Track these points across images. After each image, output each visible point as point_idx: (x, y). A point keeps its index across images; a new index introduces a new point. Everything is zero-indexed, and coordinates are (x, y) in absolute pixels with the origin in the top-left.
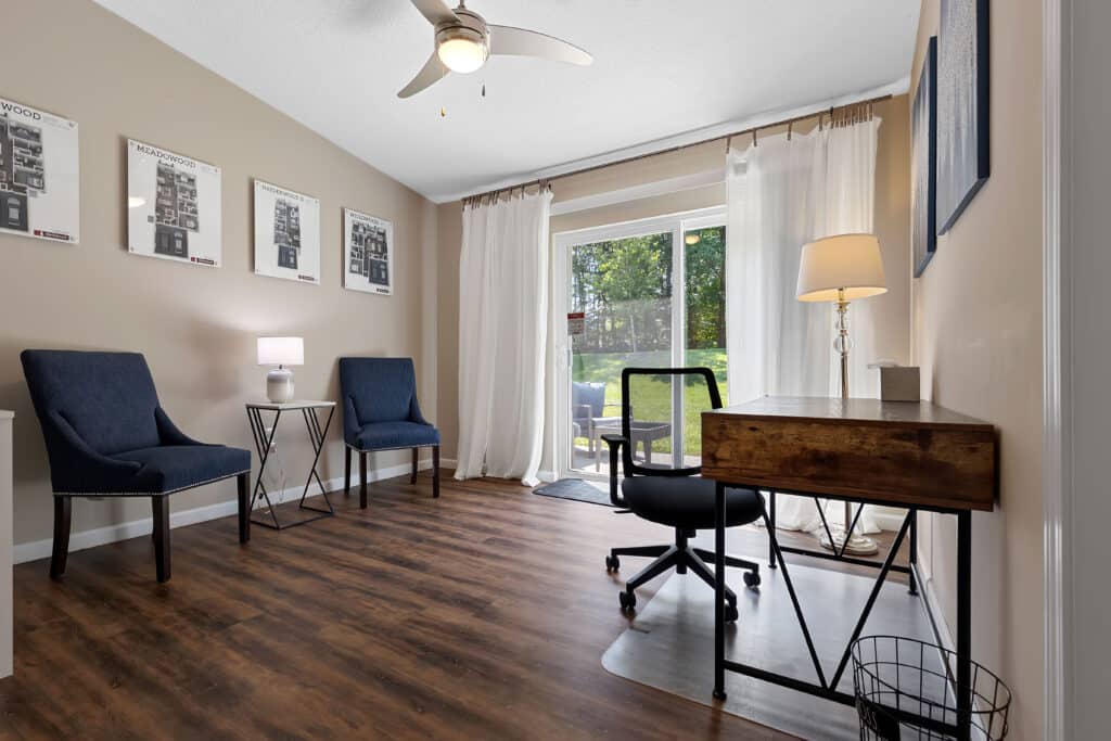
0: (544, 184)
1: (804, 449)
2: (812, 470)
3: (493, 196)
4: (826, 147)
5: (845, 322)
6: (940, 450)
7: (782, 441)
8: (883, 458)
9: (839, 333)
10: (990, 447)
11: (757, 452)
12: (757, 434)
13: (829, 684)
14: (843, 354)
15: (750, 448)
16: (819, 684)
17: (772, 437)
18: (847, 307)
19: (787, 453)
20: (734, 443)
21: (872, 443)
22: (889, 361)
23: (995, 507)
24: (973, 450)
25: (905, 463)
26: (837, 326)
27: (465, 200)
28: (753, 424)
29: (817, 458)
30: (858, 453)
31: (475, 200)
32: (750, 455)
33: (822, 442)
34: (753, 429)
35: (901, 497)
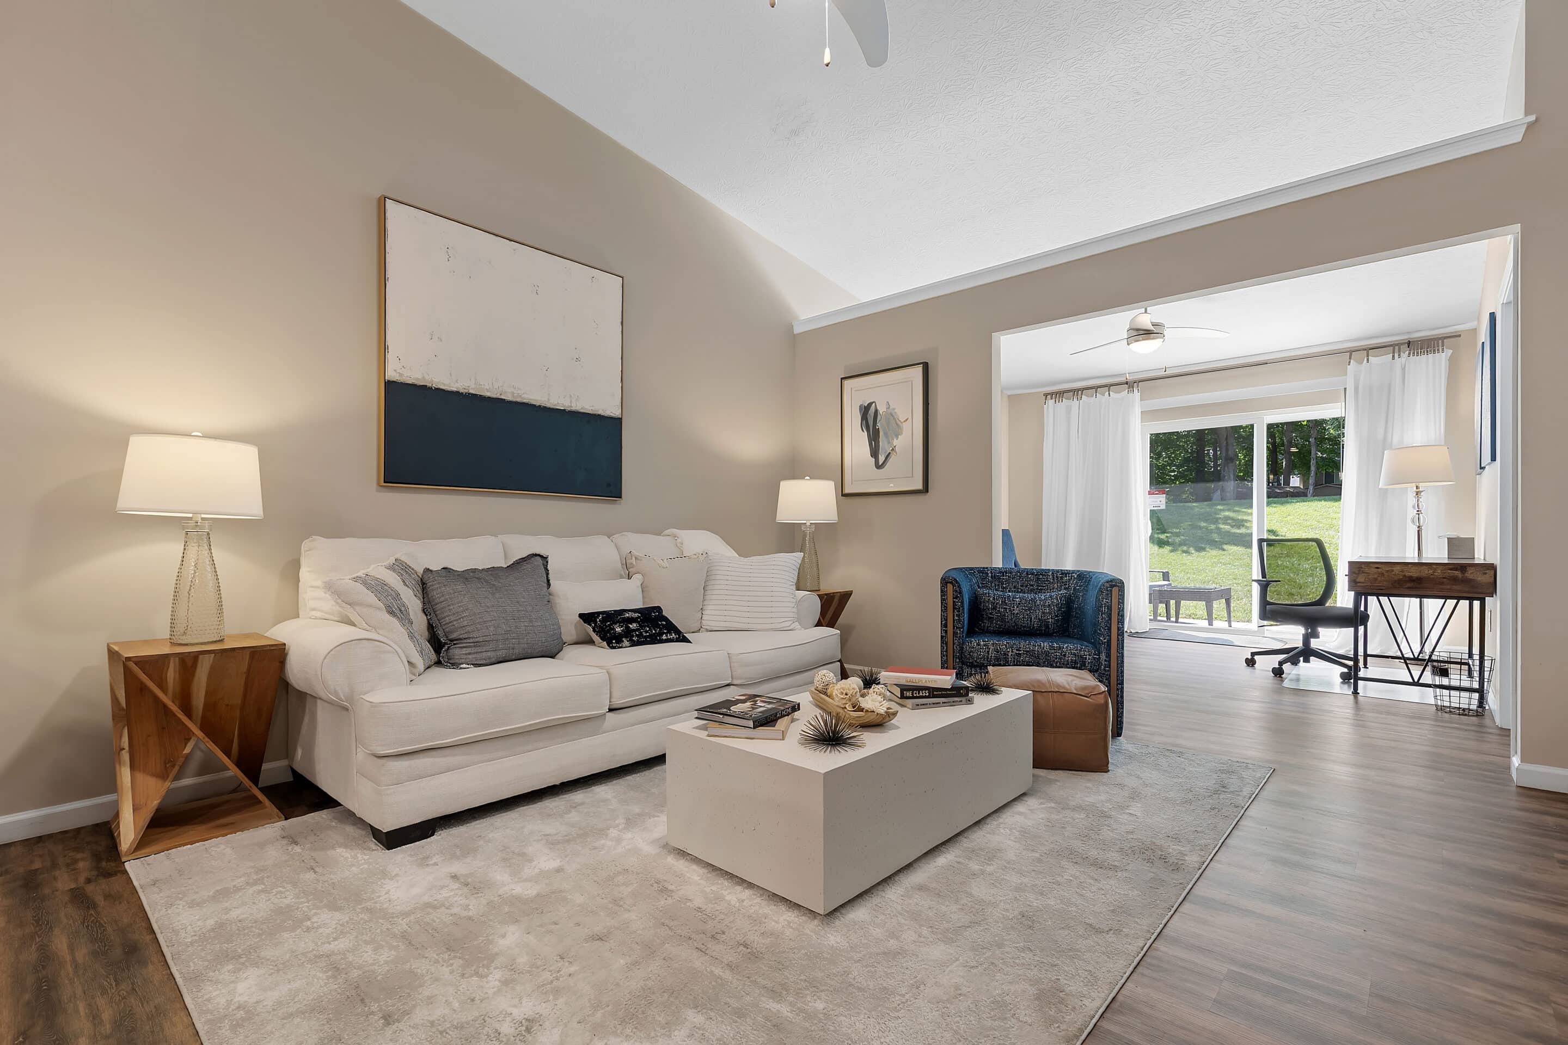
0: (1130, 385)
1: (1405, 576)
2: (1409, 585)
3: (1077, 392)
4: (1403, 369)
5: (1420, 504)
6: (1470, 574)
7: (1394, 573)
8: (1444, 578)
9: (1415, 512)
10: (1492, 572)
11: (1379, 578)
12: (1379, 570)
13: (1416, 680)
14: (1419, 527)
15: (1376, 576)
16: (1412, 681)
17: (1388, 571)
18: (1422, 494)
19: (1396, 578)
20: (1366, 575)
21: (1439, 572)
22: (1453, 534)
23: (1494, 596)
24: (1485, 573)
25: (1454, 580)
26: (1414, 507)
27: (1046, 395)
28: (1377, 566)
29: (1411, 579)
30: (1432, 576)
31: (1058, 395)
32: (1376, 579)
33: (1414, 573)
34: (1378, 568)
35: (1453, 594)
